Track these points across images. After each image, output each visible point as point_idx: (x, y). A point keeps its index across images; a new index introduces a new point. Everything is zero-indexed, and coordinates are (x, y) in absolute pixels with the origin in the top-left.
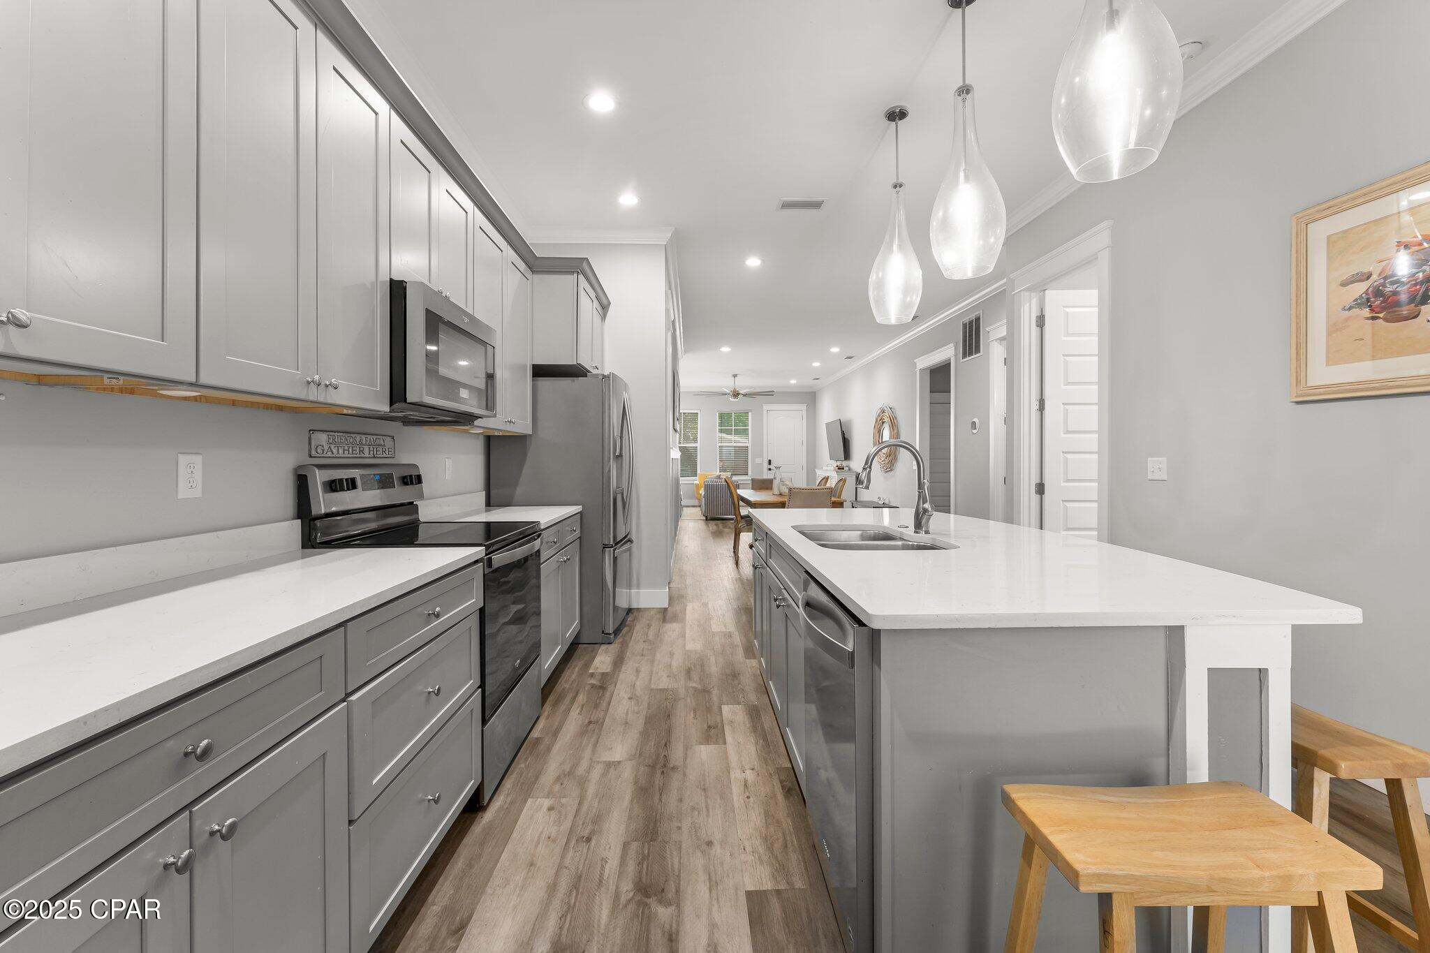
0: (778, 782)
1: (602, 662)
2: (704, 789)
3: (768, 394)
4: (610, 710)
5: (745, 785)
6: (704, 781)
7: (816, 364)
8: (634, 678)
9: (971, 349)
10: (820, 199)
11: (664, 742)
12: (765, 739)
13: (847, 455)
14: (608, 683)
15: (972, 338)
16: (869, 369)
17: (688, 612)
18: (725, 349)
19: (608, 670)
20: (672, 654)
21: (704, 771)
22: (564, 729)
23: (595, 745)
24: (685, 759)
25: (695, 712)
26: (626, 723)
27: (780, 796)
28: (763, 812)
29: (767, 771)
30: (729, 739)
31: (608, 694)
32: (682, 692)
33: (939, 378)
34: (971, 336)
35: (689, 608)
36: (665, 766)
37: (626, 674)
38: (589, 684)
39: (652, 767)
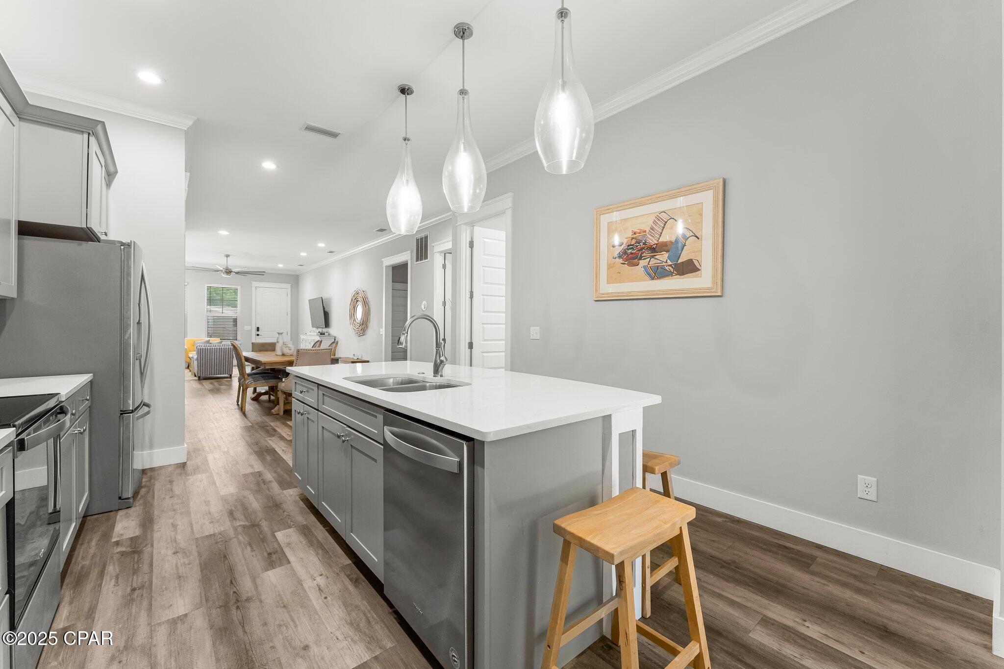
0: (345, 577)
1: (125, 528)
2: (284, 607)
3: (259, 274)
4: (155, 570)
5: (320, 589)
6: (282, 599)
7: (303, 254)
8: (173, 534)
9: (421, 256)
10: (337, 131)
11: (228, 582)
12: (323, 549)
13: (327, 324)
14: (142, 546)
15: (422, 249)
16: (347, 262)
17: (211, 463)
18: (224, 233)
19: (137, 533)
20: (207, 503)
21: (279, 592)
22: (100, 606)
23: (150, 608)
24: (256, 587)
25: (250, 544)
26: (180, 577)
27: (351, 587)
28: (342, 605)
29: (334, 572)
30: (291, 558)
31: (146, 556)
32: (231, 533)
33: (399, 273)
34: (421, 247)
35: (210, 458)
36: (237, 601)
37: (162, 532)
38: (117, 553)
39: (225, 606)
